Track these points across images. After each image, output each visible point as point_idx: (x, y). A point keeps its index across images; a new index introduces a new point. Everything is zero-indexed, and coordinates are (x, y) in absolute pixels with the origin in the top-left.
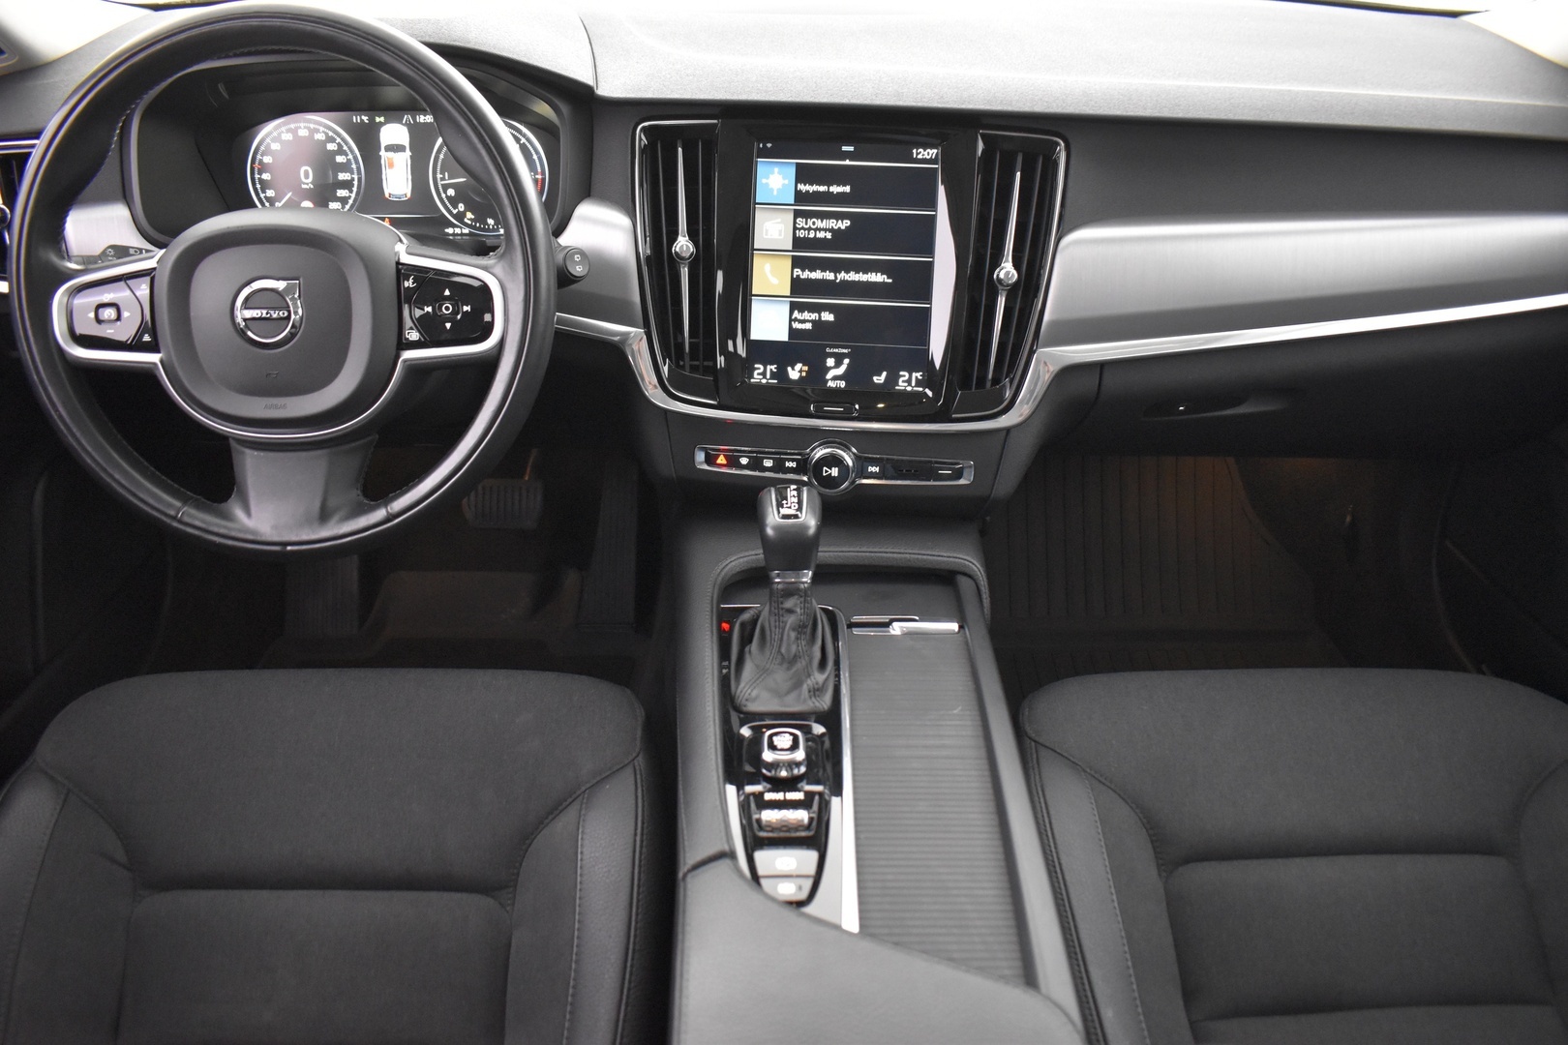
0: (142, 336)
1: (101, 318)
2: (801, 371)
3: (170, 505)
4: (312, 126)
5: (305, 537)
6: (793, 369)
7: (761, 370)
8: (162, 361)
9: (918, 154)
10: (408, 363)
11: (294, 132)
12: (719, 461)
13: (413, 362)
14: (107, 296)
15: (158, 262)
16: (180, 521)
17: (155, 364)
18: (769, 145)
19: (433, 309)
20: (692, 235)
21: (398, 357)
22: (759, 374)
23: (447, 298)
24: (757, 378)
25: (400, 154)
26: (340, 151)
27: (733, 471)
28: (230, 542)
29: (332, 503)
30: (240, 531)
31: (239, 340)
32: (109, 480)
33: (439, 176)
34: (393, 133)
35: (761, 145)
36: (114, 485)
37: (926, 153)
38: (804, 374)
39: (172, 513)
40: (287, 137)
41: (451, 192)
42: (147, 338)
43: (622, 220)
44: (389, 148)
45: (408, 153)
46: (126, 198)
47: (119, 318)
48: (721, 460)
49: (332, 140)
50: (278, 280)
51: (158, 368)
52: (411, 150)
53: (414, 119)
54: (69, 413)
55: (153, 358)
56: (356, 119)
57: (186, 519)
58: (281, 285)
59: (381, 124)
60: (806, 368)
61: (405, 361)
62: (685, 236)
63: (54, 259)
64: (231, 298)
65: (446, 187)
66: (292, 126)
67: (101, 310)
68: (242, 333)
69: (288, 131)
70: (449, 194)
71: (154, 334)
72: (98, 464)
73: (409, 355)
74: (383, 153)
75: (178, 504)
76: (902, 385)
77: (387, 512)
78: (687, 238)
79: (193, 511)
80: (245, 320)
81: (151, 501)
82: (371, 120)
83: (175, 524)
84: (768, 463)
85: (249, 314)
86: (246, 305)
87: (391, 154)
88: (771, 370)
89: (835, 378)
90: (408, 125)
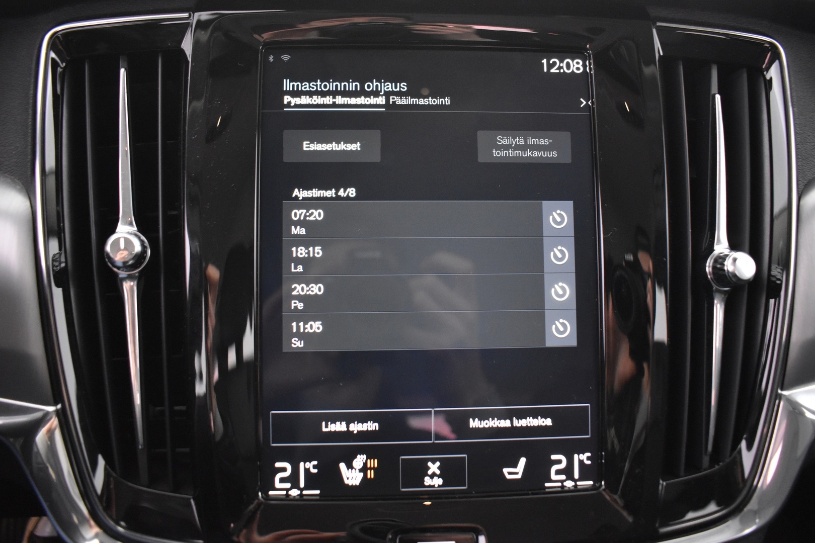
2: (364, 469)
6: (350, 466)
9: (550, 66)
18: (286, 58)
20: (145, 225)
24: (280, 487)
35: (271, 59)
37: (564, 65)
38: (371, 474)
60: (374, 463)
62: (131, 224)
76: (556, 479)
78: (135, 228)
88: (307, 471)
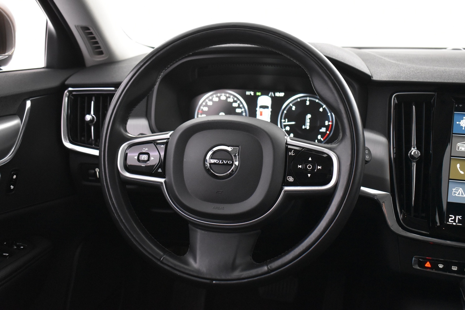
0: (158, 169)
1: (140, 159)
3: (158, 254)
4: (228, 95)
5: (223, 277)
7: (453, 218)
8: (165, 182)
10: (287, 192)
11: (219, 97)
12: (426, 265)
13: (289, 192)
14: (145, 150)
15: (170, 136)
16: (162, 262)
17: (162, 183)
19: (302, 167)
20: (419, 147)
21: (282, 189)
22: (451, 220)
23: (310, 162)
24: (450, 222)
25: (266, 109)
26: (239, 107)
27: (434, 271)
28: (185, 276)
29: (238, 261)
30: (190, 270)
31: (206, 174)
32: (130, 237)
33: (283, 121)
34: (265, 100)
35: (456, 106)
36: (132, 240)
39: (158, 258)
40: (216, 99)
41: (288, 128)
42: (160, 170)
43: (382, 139)
44: (262, 107)
45: (270, 109)
46: (147, 116)
47: (148, 160)
48: (428, 265)
49: (235, 102)
50: (229, 146)
51: (163, 186)
52: (272, 108)
53: (274, 94)
54: (117, 203)
55: (162, 180)
56: (248, 93)
57: (165, 261)
58: (229, 149)
59: (259, 96)
61: (285, 191)
63: (123, 131)
64: (205, 153)
65: (285, 126)
66: (219, 95)
67: (141, 156)
68: (208, 171)
69: (217, 97)
70: (286, 129)
71: (164, 169)
72: (127, 229)
73: (287, 188)
74: (258, 109)
75: (162, 254)
77: (268, 268)
78: (416, 149)
79: (168, 258)
80: (210, 164)
81: (149, 250)
82: (255, 94)
83: (159, 263)
84: (455, 268)
85: (213, 161)
86: (212, 157)
87: (262, 110)
88: (458, 218)
90: (271, 97)
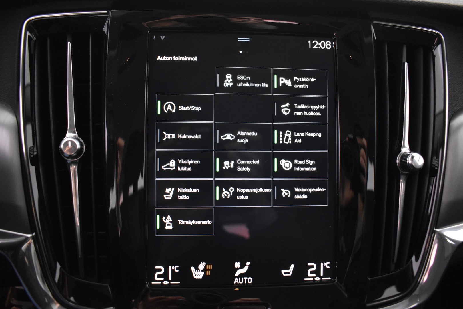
2: (204, 270)
6: (197, 269)
7: (162, 272)
9: (313, 45)
18: (163, 37)
22: (159, 276)
24: (158, 279)
35: (154, 38)
37: (321, 44)
38: (208, 273)
60: (210, 267)
62: (74, 132)
76: (310, 276)
88: (173, 271)
89: (241, 275)
